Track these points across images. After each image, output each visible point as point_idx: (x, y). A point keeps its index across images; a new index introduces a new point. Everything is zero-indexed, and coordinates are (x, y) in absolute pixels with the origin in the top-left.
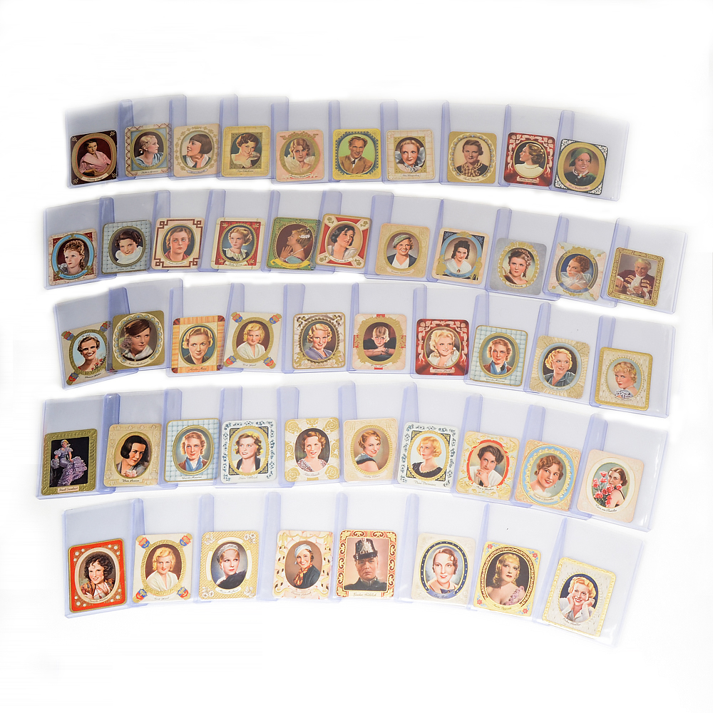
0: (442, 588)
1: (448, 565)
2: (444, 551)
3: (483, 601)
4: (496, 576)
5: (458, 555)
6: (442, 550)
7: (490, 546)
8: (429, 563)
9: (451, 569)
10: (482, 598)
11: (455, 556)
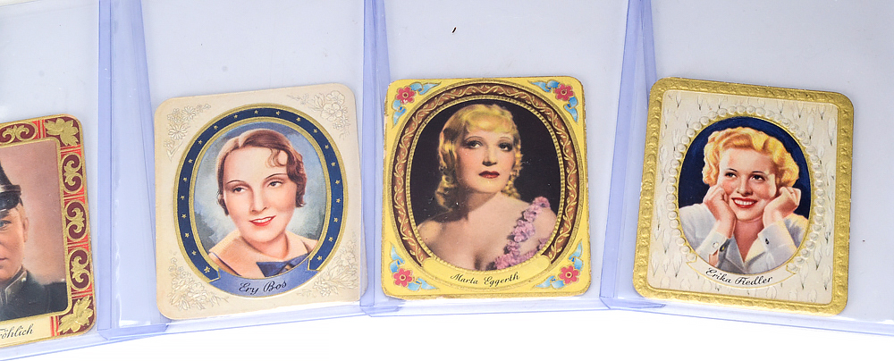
0: (264, 258)
1: (272, 181)
2: (251, 142)
3: (416, 272)
4: (445, 182)
5: (301, 144)
6: (241, 138)
7: (406, 94)
8: (205, 190)
9: (286, 191)
10: (408, 264)
11: (292, 147)
